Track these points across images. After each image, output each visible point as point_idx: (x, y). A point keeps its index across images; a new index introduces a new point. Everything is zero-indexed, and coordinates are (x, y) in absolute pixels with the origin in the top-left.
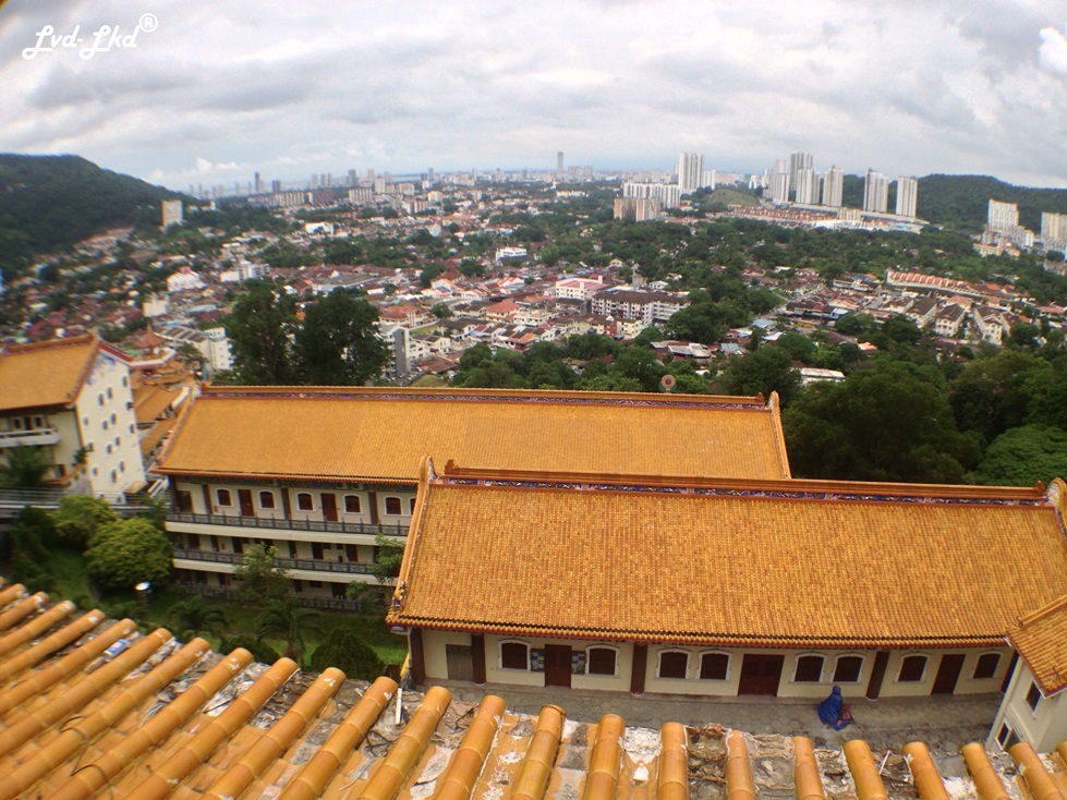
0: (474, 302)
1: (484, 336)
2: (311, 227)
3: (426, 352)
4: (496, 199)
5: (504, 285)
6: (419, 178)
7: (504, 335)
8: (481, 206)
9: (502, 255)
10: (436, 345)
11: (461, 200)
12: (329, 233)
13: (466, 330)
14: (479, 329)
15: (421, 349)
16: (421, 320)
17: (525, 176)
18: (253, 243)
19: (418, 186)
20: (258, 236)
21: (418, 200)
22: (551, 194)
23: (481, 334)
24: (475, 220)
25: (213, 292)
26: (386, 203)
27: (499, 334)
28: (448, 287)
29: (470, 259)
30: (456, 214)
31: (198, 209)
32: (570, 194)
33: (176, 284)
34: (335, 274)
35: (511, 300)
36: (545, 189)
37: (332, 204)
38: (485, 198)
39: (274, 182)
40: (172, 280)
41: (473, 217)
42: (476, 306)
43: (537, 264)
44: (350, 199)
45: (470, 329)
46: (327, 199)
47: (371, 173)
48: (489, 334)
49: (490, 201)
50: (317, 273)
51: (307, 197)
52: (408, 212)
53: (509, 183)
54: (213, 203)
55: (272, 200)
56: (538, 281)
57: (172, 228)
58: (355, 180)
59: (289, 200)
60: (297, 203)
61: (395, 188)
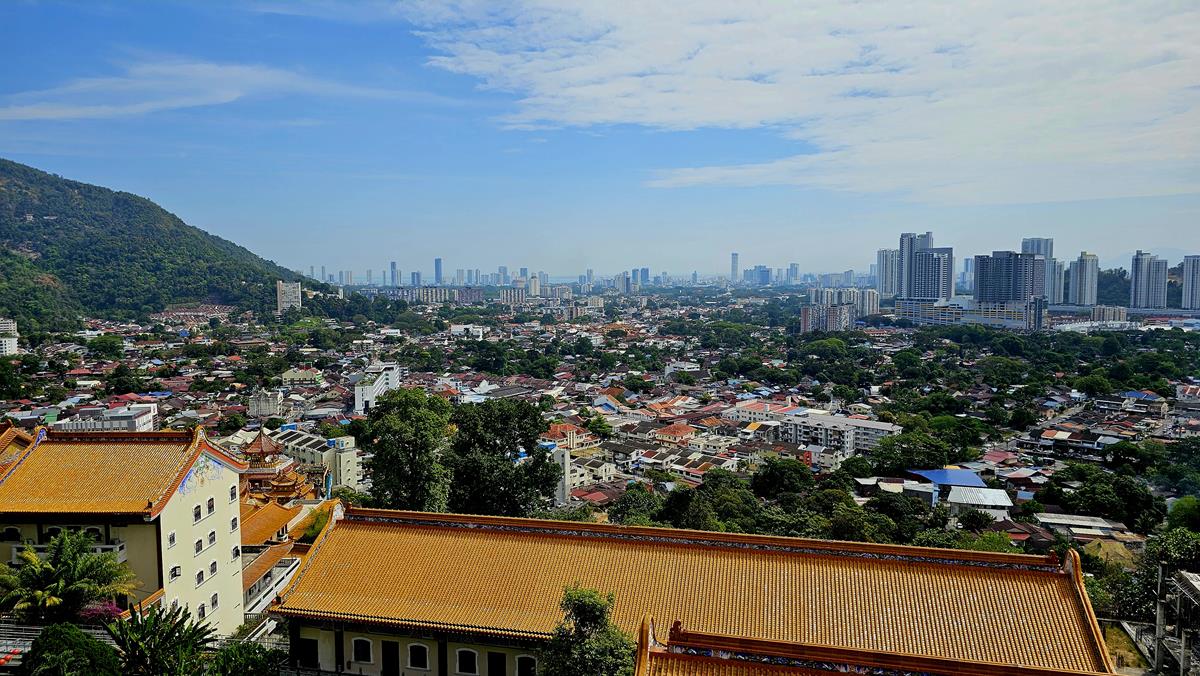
0: (642, 423)
1: (655, 463)
2: (457, 329)
3: (588, 479)
4: (661, 307)
5: (676, 404)
7: (679, 463)
8: (647, 314)
9: (672, 370)
10: (600, 471)
11: (624, 306)
12: (478, 336)
13: (634, 456)
14: (648, 455)
15: (582, 475)
16: (581, 440)
17: (694, 281)
18: (388, 340)
19: (576, 290)
20: (396, 333)
21: (577, 304)
22: (724, 302)
23: (651, 461)
24: (640, 329)
25: (338, 394)
26: (541, 306)
27: (672, 461)
28: (612, 404)
29: (636, 373)
30: (619, 322)
31: (321, 295)
32: (747, 301)
33: (292, 381)
34: (484, 383)
35: (684, 422)
36: (719, 296)
37: (481, 304)
38: (651, 306)
39: (413, 274)
40: (289, 375)
41: (638, 326)
42: (644, 427)
43: (712, 381)
44: (502, 300)
45: (637, 454)
46: (475, 298)
47: (524, 272)
48: (660, 462)
49: (656, 309)
50: (464, 381)
51: (451, 294)
52: (566, 317)
53: (677, 288)
54: (341, 291)
55: (412, 294)
56: (715, 401)
57: (288, 313)
58: (506, 279)
59: (432, 296)
60: (441, 300)
61: (552, 290)
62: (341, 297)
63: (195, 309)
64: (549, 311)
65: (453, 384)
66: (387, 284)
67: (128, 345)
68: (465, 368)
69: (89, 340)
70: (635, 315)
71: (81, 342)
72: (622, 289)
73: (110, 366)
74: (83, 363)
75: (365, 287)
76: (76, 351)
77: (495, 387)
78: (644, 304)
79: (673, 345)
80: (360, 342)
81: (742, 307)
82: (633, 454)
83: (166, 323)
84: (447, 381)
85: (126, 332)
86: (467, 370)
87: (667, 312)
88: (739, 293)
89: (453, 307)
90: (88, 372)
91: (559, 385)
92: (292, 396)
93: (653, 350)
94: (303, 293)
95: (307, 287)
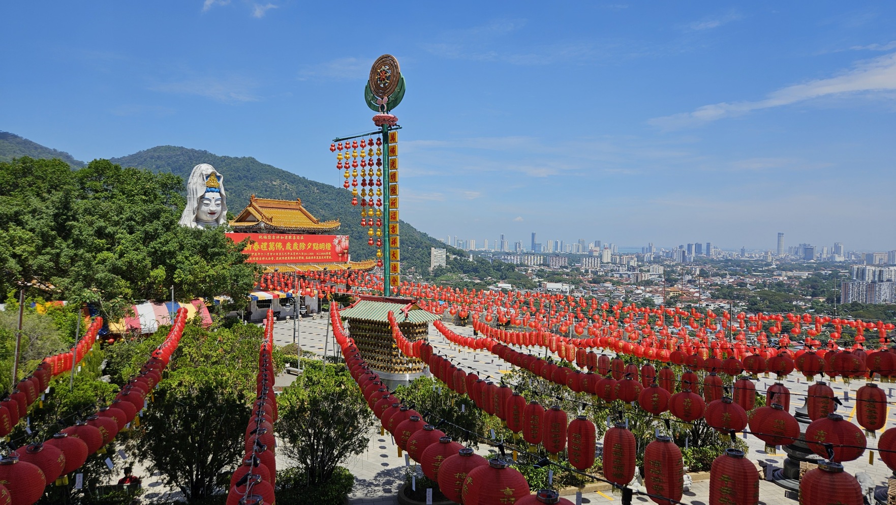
2: (551, 286)
4: (713, 276)
8: (700, 281)
11: (680, 274)
17: (743, 255)
19: (640, 259)
20: (508, 287)
21: (641, 271)
22: (770, 274)
24: (694, 293)
26: (612, 271)
31: (459, 258)
32: (791, 274)
36: (765, 268)
37: (567, 268)
39: (516, 243)
41: (692, 290)
44: (582, 265)
46: (562, 263)
49: (708, 277)
51: (545, 259)
52: (633, 280)
53: (727, 260)
54: (471, 255)
55: (516, 258)
57: (437, 270)
58: (585, 249)
59: (531, 261)
60: (537, 263)
61: (620, 258)
62: (471, 259)
66: (497, 251)
70: (690, 282)
72: (678, 260)
75: (483, 252)
78: (698, 272)
81: (786, 279)
87: (717, 280)
88: (783, 267)
89: (547, 270)
94: (447, 256)
95: (449, 252)
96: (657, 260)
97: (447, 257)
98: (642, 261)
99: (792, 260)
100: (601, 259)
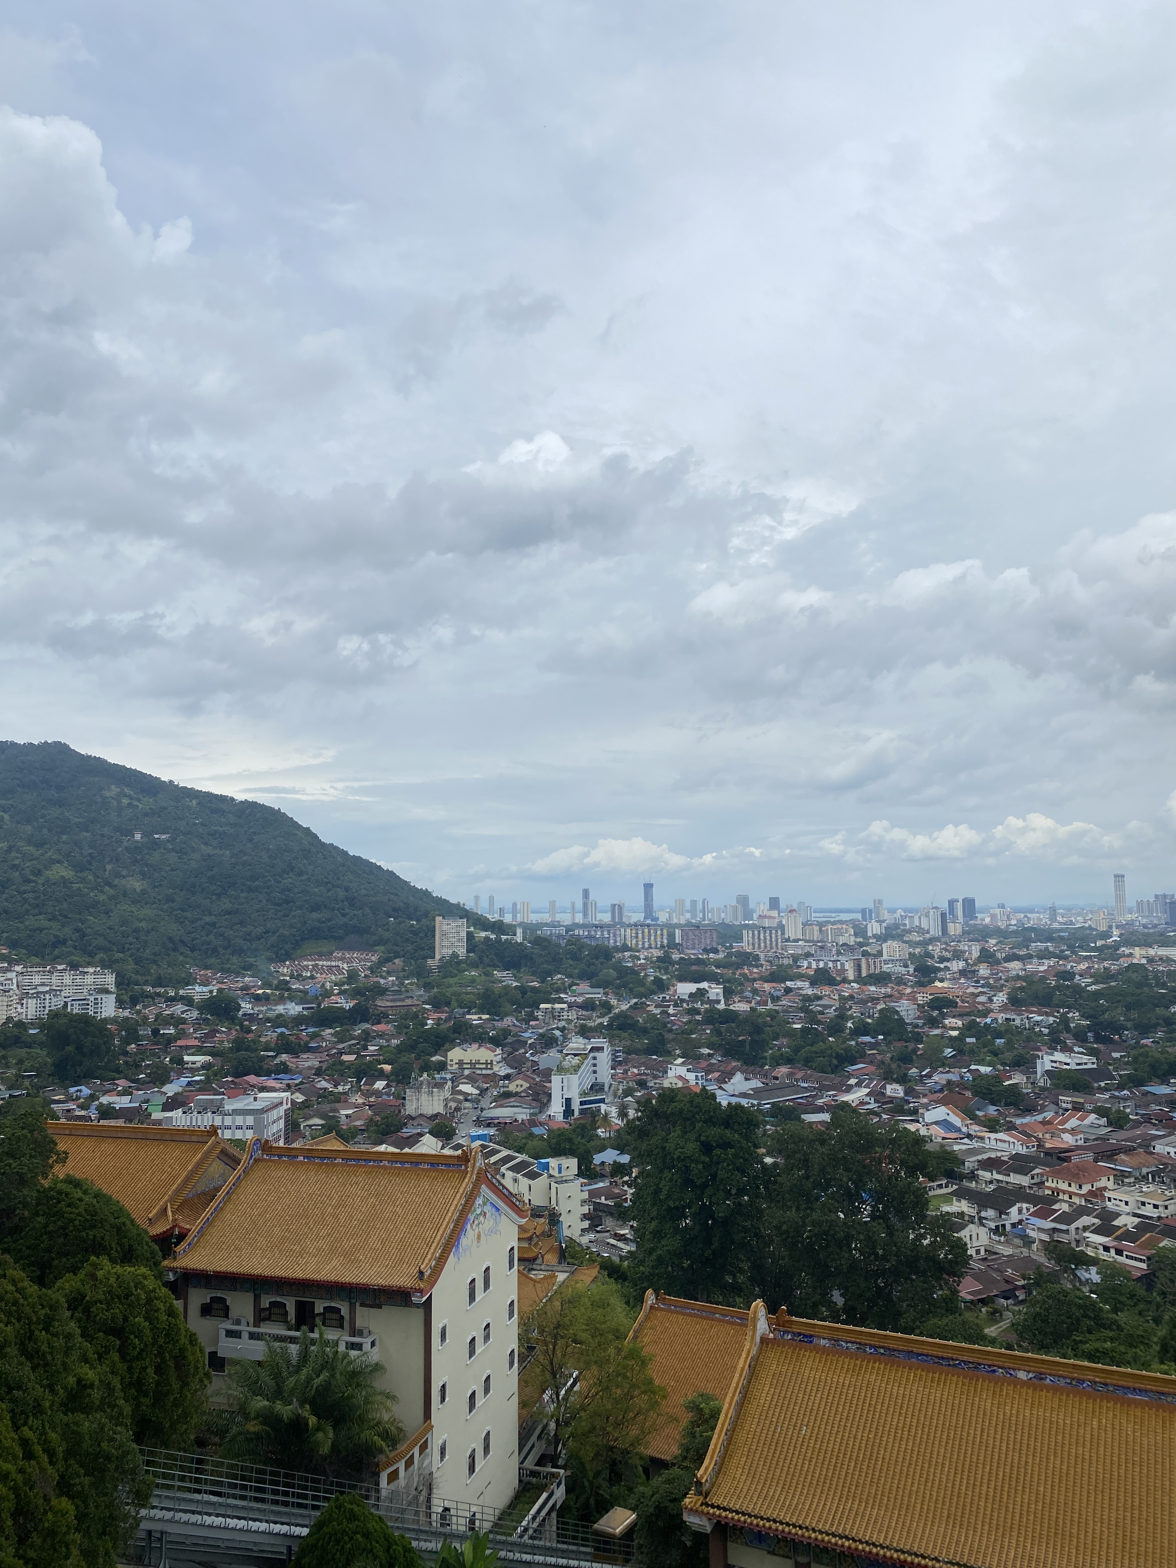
0: (1016, 1157)
1: (1055, 1230)
2: (685, 989)
4: (1008, 959)
5: (1068, 1126)
6: (859, 916)
7: (1097, 1231)
8: (984, 971)
9: (1048, 1066)
11: (942, 959)
12: (718, 1002)
13: (1013, 1213)
14: (1039, 1214)
17: (1053, 918)
18: (589, 1005)
19: (860, 931)
20: (598, 995)
21: (865, 954)
22: (1111, 952)
23: (1047, 1225)
24: (977, 995)
25: (527, 1085)
26: (808, 955)
27: (1085, 1229)
28: (956, 1120)
29: (984, 1069)
30: (938, 984)
31: (493, 937)
32: (1152, 952)
33: (461, 1063)
34: (738, 1077)
35: (1090, 1156)
36: (1099, 943)
37: (716, 951)
38: (986, 956)
39: (614, 906)
40: (455, 1055)
41: (971, 990)
42: (1020, 1164)
43: (1121, 1087)
44: (746, 945)
45: (1020, 1211)
46: (707, 942)
47: (774, 903)
48: (1064, 1227)
49: (998, 962)
50: (708, 1072)
51: (671, 936)
52: (851, 975)
53: (1025, 929)
54: (519, 931)
55: (615, 935)
56: (1137, 1124)
57: (449, 963)
58: (748, 914)
59: (643, 938)
60: (656, 944)
61: (821, 930)
62: (519, 938)
63: (328, 956)
64: (821, 965)
65: (691, 1077)
66: (577, 921)
67: (246, 1007)
68: (706, 1051)
69: (197, 998)
70: (963, 973)
71: (188, 1001)
72: (935, 931)
73: (225, 1036)
74: (191, 1030)
75: (546, 925)
76: (183, 1012)
77: (756, 1083)
78: (976, 954)
79: (1038, 1023)
80: (549, 1006)
81: (1144, 961)
82: (1014, 1210)
83: (292, 977)
84: (682, 1071)
85: (242, 989)
86: (709, 1055)
87: (1015, 967)
88: (1132, 938)
89: (676, 956)
90: (196, 1043)
91: (859, 1085)
92: (462, 1087)
93: (1007, 1030)
94: (468, 933)
95: (475, 925)
96: (892, 933)
97: (470, 936)
98: (865, 937)
99: (1145, 926)
100: (783, 934)
